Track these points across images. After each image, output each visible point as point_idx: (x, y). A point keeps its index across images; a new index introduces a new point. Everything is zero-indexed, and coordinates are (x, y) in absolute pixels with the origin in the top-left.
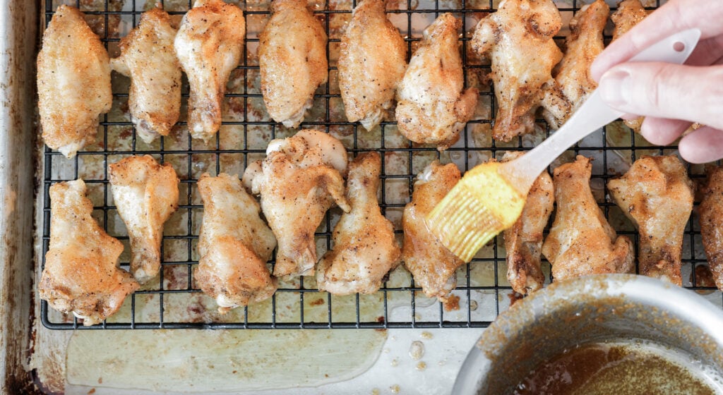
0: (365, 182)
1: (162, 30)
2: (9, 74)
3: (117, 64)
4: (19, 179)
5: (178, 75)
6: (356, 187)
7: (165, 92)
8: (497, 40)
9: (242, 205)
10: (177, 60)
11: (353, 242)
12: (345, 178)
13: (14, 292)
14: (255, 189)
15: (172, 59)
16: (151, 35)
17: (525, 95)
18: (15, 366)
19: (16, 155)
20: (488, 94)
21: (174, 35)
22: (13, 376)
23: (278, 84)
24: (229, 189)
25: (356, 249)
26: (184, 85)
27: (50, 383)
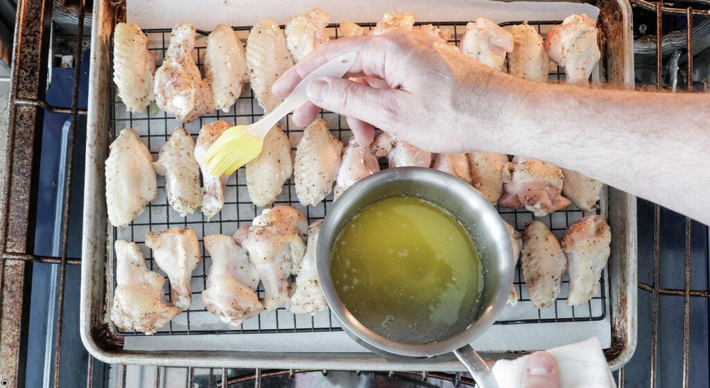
13: (95, 274)
18: (96, 321)
22: (95, 326)
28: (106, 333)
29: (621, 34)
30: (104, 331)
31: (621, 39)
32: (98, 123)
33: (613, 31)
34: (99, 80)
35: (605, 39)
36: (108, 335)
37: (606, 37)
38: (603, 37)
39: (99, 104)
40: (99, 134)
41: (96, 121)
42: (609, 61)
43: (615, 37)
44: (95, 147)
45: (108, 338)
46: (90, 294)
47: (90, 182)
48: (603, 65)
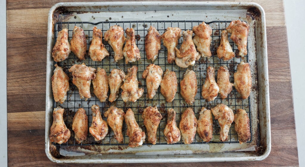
0: (171, 54)
1: (222, 92)
2: (266, 88)
3: (233, 85)
4: (261, 63)
5: (218, 82)
6: (173, 54)
7: (221, 77)
8: (137, 91)
9: (201, 49)
10: (218, 85)
11: (174, 40)
12: (176, 56)
13: (260, 36)
14: (198, 53)
15: (220, 85)
16: (225, 91)
17: (131, 77)
18: (259, 19)
19: (263, 69)
20: (139, 79)
21: (219, 91)
22: (259, 17)
23: (193, 79)
24: (204, 52)
25: (173, 37)
26: (216, 79)
27: (250, 17)
30: (254, 17)
32: (265, 95)
34: (266, 113)
39: (265, 102)
40: (264, 90)
44: (265, 85)
46: (263, 28)
47: (266, 71)
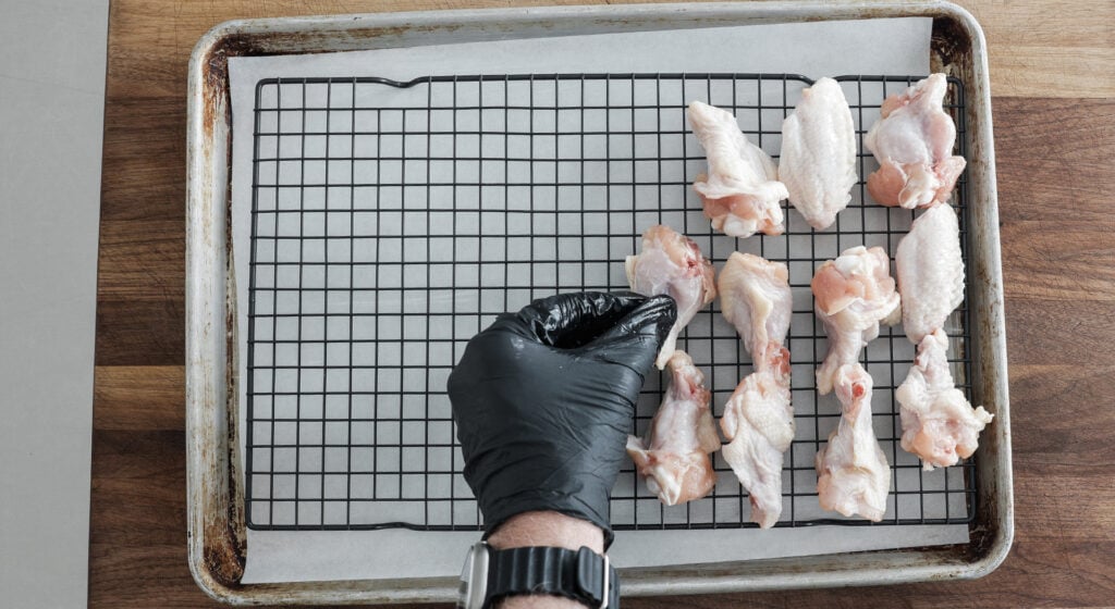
28: (946, 51)
29: (207, 526)
30: (948, 54)
31: (207, 520)
32: (990, 338)
33: (220, 534)
34: (994, 404)
35: (233, 525)
36: (943, 50)
37: (230, 527)
38: (236, 529)
39: (990, 367)
40: (986, 323)
41: (994, 340)
42: (225, 489)
43: (216, 525)
44: (991, 302)
45: (941, 45)
46: (978, 93)
47: (993, 252)
48: (234, 483)
